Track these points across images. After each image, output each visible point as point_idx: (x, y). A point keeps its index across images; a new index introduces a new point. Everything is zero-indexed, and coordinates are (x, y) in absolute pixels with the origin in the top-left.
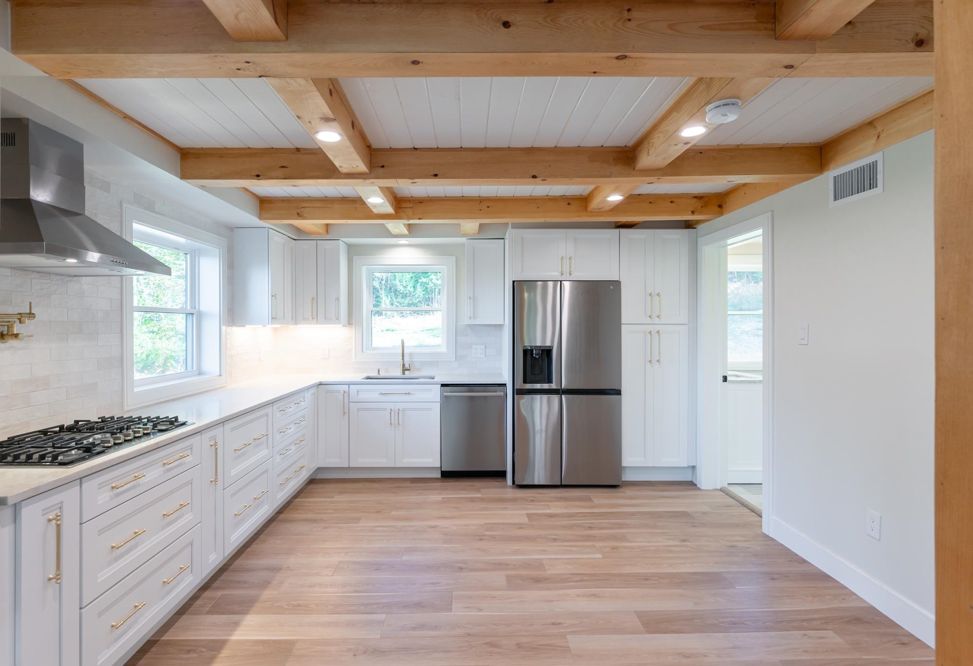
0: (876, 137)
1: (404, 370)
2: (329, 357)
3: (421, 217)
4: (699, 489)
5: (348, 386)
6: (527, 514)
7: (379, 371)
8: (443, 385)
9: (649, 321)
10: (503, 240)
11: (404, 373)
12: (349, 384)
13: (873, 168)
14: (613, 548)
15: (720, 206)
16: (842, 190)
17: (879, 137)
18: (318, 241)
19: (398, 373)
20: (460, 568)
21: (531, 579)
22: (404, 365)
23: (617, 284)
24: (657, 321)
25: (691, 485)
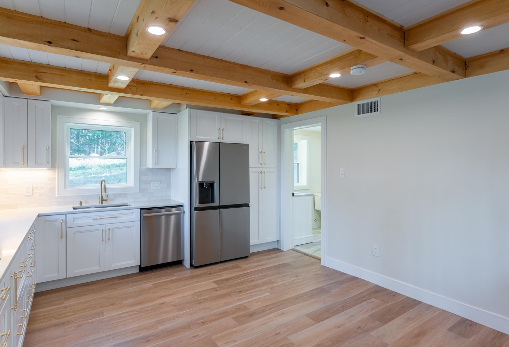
0: (378, 91)
1: (102, 200)
2: (33, 194)
3: (142, 94)
4: (283, 251)
5: (65, 215)
6: (214, 282)
7: (81, 203)
8: (142, 209)
9: (260, 166)
10: (176, 115)
11: (102, 203)
12: (66, 214)
13: (376, 104)
14: (271, 288)
15: (297, 110)
16: (361, 110)
17: (379, 91)
18: (28, 100)
19: (98, 203)
20: (202, 322)
21: (247, 315)
22: (102, 197)
23: (247, 146)
24: (264, 166)
25: (277, 250)
